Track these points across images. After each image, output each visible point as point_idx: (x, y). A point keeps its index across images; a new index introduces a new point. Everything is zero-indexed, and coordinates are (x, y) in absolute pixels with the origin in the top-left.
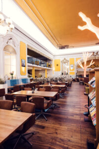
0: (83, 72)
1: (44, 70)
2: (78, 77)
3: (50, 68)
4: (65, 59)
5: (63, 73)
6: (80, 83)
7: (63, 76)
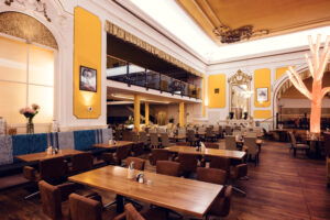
2: (281, 128)
4: (240, 72)
5: (232, 115)
6: (295, 149)
7: (234, 120)
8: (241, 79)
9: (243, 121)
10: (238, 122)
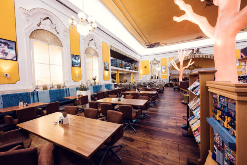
0: (179, 75)
1: (129, 74)
2: (171, 82)
3: (136, 72)
4: (155, 59)
5: (152, 77)
6: (175, 88)
7: (153, 80)
8: (155, 63)
9: (156, 80)
10: (155, 80)
